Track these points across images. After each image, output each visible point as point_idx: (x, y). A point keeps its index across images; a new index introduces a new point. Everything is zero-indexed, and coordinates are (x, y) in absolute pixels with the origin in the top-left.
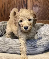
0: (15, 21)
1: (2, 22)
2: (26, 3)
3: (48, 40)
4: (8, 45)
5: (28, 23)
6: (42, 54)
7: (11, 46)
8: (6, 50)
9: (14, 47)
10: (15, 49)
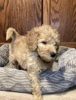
1: (4, 45)
3: (74, 72)
4: (13, 79)
7: (18, 80)
8: (10, 87)
10: (25, 86)
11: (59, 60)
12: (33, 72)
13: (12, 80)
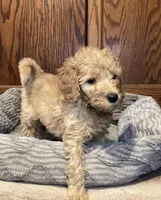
1: (10, 90)
2: (82, 33)
3: (149, 145)
4: (29, 158)
8: (22, 173)
9: (49, 163)
10: (51, 172)
11: (121, 120)
13: (26, 159)
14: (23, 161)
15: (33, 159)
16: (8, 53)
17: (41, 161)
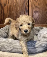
0: (16, 26)
1: (7, 26)
4: (12, 45)
5: (28, 27)
6: (42, 53)
8: (10, 50)
9: (17, 47)
10: (18, 49)
12: (22, 41)
13: (11, 46)
14: (10, 46)
15: (13, 46)
16: (6, 15)
17: (15, 46)
